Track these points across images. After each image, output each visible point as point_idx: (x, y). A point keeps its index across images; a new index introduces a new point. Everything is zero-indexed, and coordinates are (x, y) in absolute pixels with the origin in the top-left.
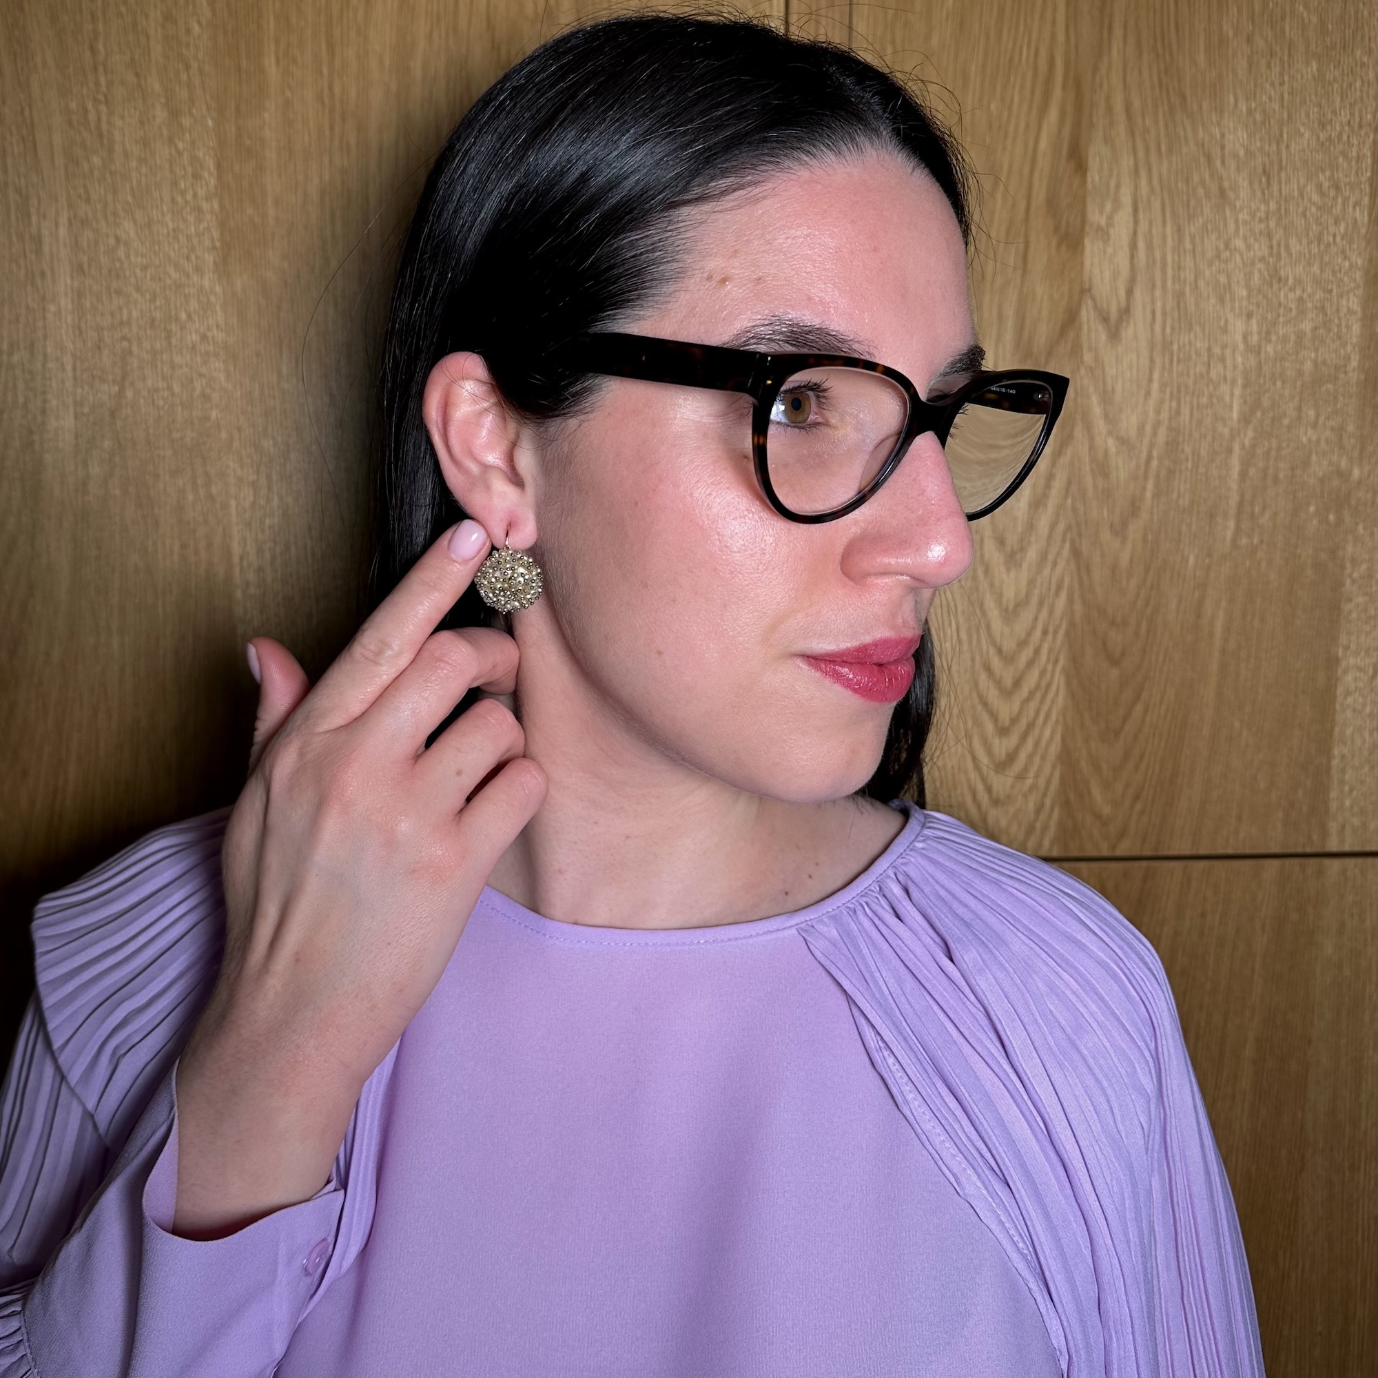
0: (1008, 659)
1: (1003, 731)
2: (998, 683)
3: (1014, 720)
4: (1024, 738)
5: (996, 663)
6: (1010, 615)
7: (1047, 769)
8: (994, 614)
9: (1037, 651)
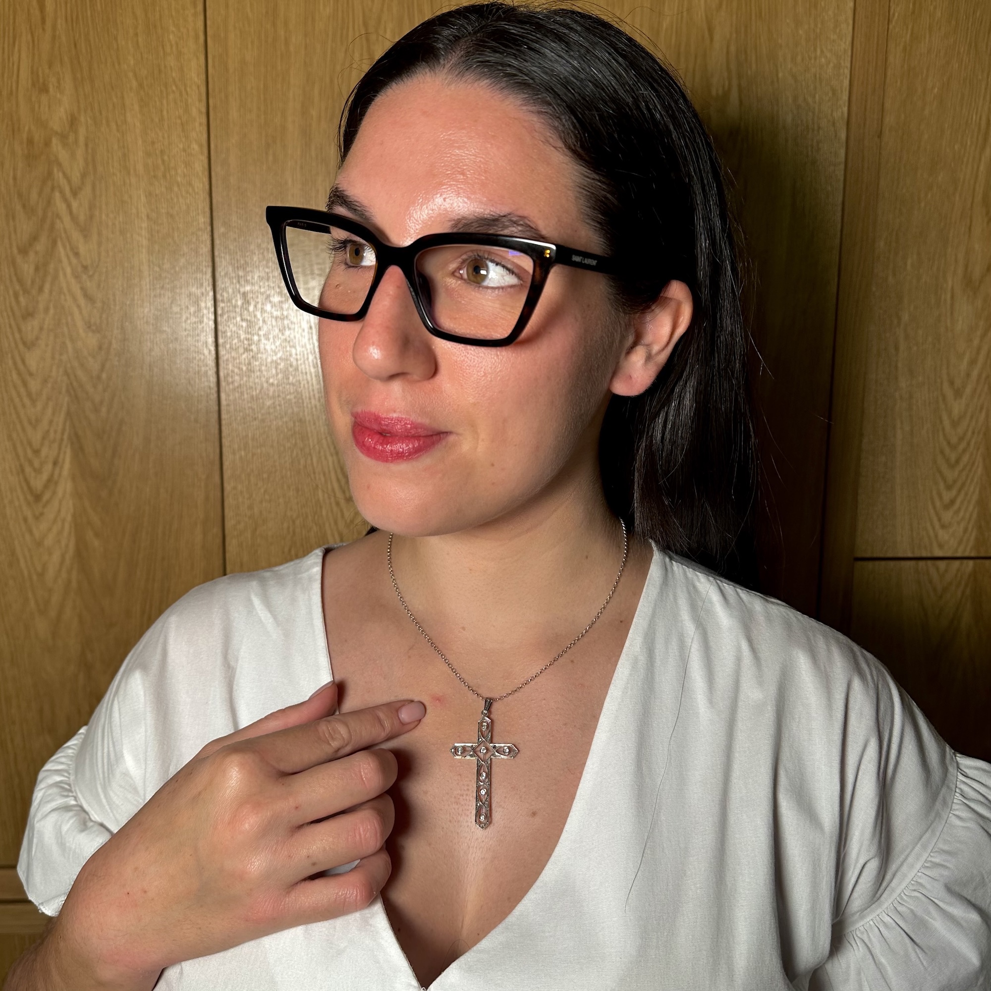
0: (953, 447)
1: (949, 488)
2: (947, 460)
3: (955, 482)
4: (959, 491)
5: (947, 450)
6: (955, 424)
7: (971, 508)
8: (947, 423)
9: (968, 444)
